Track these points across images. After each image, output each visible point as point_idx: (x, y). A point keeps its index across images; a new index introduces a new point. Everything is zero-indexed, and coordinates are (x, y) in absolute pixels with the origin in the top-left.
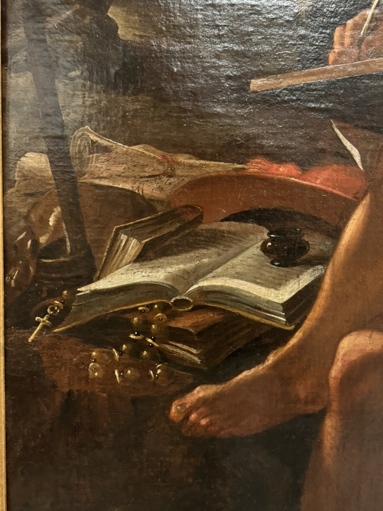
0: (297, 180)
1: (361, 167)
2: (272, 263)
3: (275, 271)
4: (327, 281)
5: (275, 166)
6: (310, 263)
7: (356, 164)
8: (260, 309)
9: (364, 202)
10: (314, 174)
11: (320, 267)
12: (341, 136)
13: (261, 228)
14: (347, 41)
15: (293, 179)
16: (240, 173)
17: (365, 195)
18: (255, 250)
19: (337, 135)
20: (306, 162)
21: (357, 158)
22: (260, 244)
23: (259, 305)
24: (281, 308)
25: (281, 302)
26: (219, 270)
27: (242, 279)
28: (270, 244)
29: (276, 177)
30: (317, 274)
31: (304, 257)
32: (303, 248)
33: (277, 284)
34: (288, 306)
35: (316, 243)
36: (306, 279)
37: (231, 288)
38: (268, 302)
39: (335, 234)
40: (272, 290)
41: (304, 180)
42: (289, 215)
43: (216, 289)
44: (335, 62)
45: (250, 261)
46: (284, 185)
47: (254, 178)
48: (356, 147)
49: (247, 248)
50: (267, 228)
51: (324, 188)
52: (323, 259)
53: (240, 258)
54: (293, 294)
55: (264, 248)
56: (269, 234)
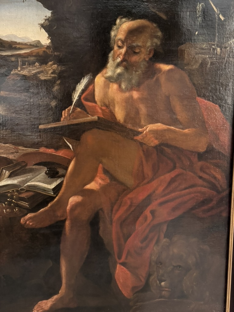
0: (54, 153)
1: (72, 150)
2: (49, 177)
3: (50, 179)
4: (65, 182)
5: (48, 149)
6: (60, 177)
7: (71, 149)
8: (45, 191)
9: (74, 159)
10: (59, 152)
11: (63, 178)
12: (66, 141)
13: (45, 167)
14: (66, 115)
15: (53, 153)
16: (38, 152)
17: (74, 157)
18: (43, 174)
19: (65, 141)
20: (57, 148)
21: (71, 147)
22: (45, 172)
23: (45, 190)
24: (52, 190)
25: (52, 188)
26: (33, 180)
27: (40, 182)
28: (47, 172)
29: (48, 153)
30: (62, 180)
31: (57, 175)
32: (57, 173)
33: (50, 183)
34: (54, 189)
35: (61, 171)
36: (59, 181)
37: (37, 185)
38: (48, 188)
39: (66, 169)
40: (49, 185)
41: (56, 153)
42: (53, 163)
43: (32, 185)
44: (63, 120)
45: (42, 177)
46: (51, 155)
47: (41, 153)
48: (71, 144)
49: (41, 173)
50: (47, 167)
51: (62, 156)
52: (63, 176)
53: (39, 176)
54: (55, 186)
55: (46, 173)
56: (47, 169)
